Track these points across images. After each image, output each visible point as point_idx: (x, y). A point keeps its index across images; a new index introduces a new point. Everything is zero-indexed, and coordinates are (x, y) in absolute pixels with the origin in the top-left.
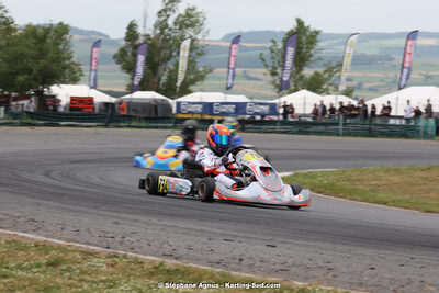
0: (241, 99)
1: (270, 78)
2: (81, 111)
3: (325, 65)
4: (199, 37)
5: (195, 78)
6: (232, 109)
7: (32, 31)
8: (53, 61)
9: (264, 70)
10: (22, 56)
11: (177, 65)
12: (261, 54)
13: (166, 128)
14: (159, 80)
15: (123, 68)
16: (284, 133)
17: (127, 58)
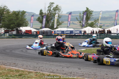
0: (72, 29)
1: (79, 24)
2: (28, 34)
3: (94, 20)
4: (60, 13)
5: (59, 24)
6: (69, 32)
7: (14, 13)
8: (21, 21)
9: (78, 22)
10: (12, 19)
11: (54, 21)
12: (76, 18)
13: (51, 38)
14: (49, 25)
15: (40, 22)
16: (83, 38)
17: (40, 19)
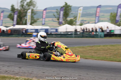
4: (35, 9)
5: (34, 22)
6: (44, 31)
12: (54, 14)
17: (11, 16)
